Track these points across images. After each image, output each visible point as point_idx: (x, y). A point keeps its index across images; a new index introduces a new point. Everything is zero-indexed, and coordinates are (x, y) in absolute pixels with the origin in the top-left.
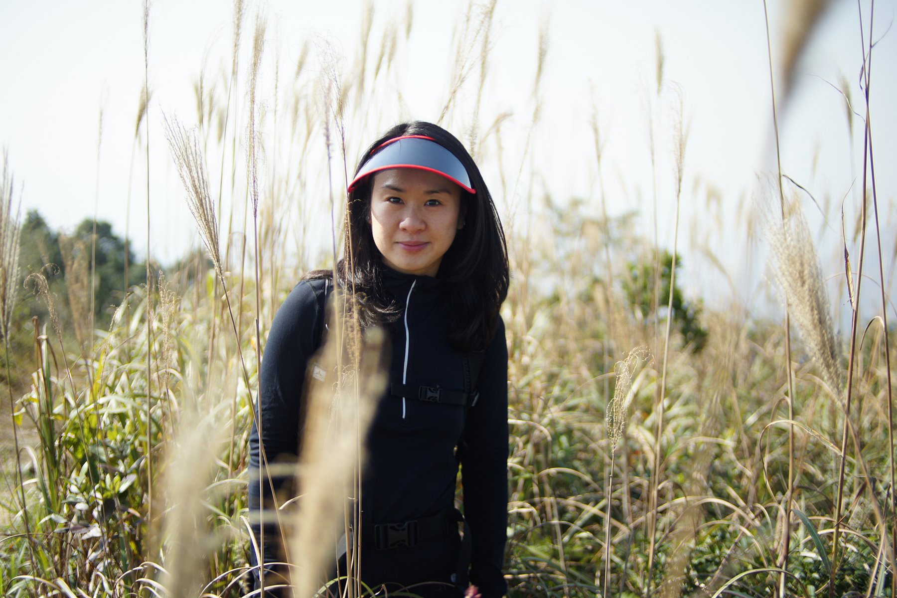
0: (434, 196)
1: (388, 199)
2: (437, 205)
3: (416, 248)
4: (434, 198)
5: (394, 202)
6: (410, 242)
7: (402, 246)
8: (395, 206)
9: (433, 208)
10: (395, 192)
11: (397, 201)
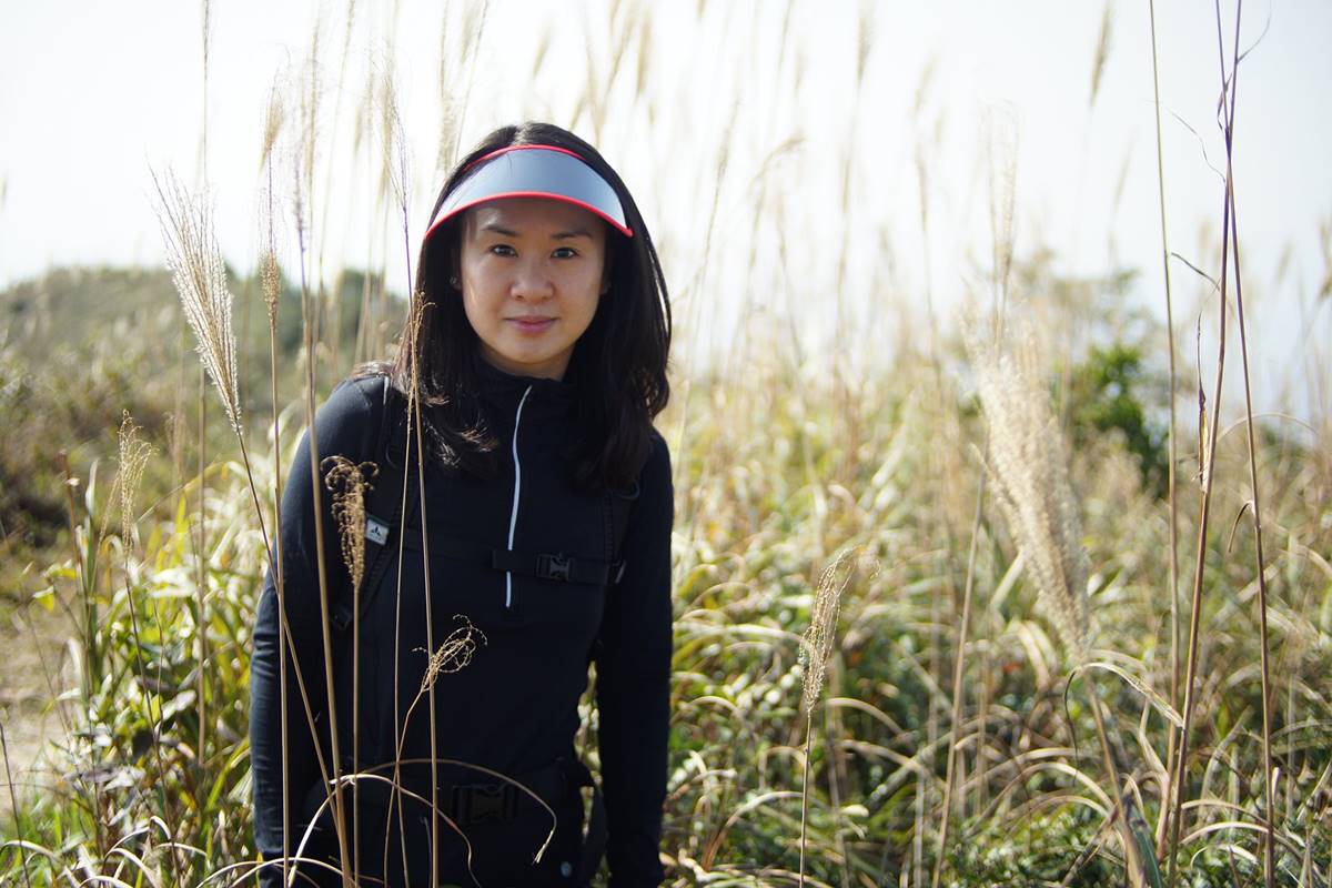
0: (568, 243)
1: (492, 250)
2: (571, 257)
3: (536, 327)
4: (566, 246)
5: (500, 253)
6: (527, 317)
7: (516, 324)
8: (503, 260)
9: (564, 262)
10: (502, 236)
11: (505, 251)
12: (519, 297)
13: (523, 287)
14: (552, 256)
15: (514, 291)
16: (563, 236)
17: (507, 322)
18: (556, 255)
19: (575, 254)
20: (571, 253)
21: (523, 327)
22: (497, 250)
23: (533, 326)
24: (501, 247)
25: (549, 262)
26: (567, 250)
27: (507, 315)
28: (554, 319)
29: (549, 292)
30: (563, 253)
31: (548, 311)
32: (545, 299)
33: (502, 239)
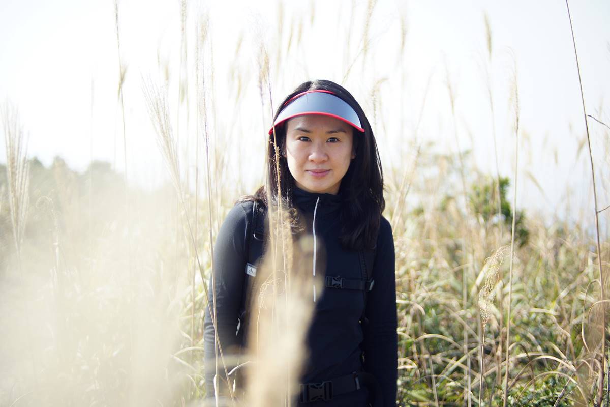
1: (300, 139)
2: (336, 142)
3: (321, 174)
5: (303, 141)
6: (317, 170)
7: (311, 173)
8: (305, 143)
9: (333, 144)
10: (304, 133)
11: (306, 139)
12: (312, 161)
13: (313, 156)
14: (327, 142)
15: (310, 157)
16: (332, 132)
17: (307, 172)
18: (329, 141)
19: (338, 140)
20: (336, 140)
21: (314, 174)
22: (302, 139)
23: (320, 174)
24: (304, 137)
25: (326, 145)
26: (334, 138)
27: (307, 169)
28: (330, 170)
29: (326, 159)
30: (333, 140)
31: (326, 167)
32: (323, 162)
33: (305, 134)
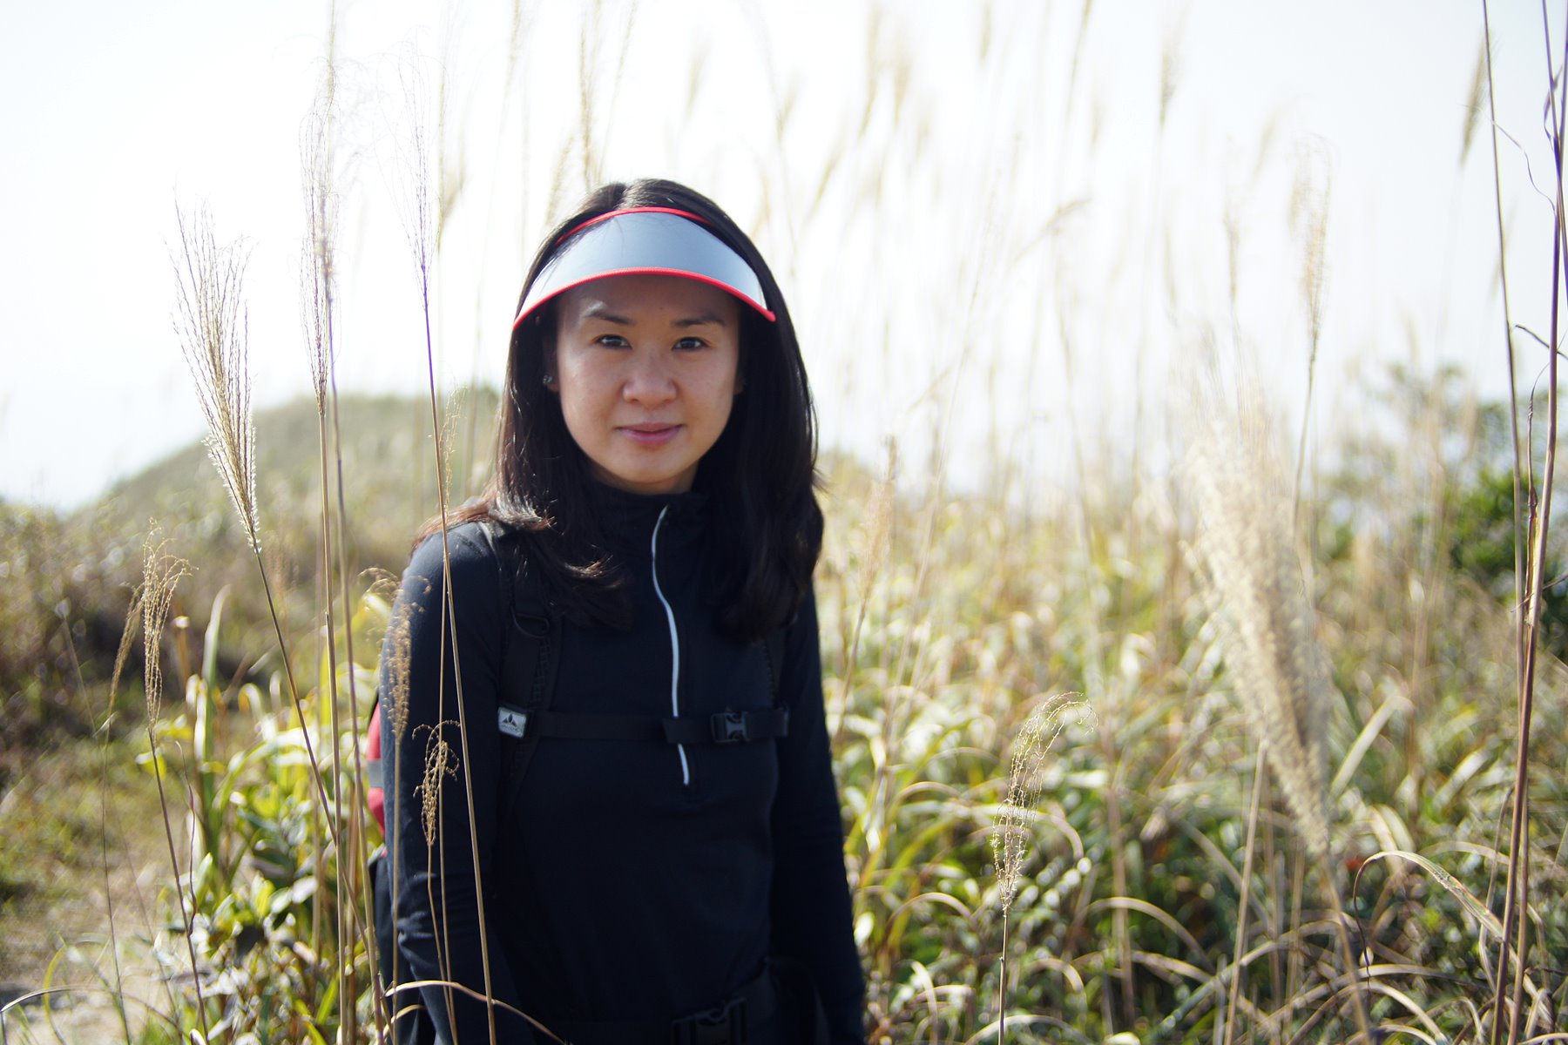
0: (694, 331)
1: (598, 341)
2: (698, 348)
3: (655, 437)
4: (692, 335)
5: (608, 345)
6: (647, 425)
7: (629, 435)
8: (612, 353)
9: (689, 355)
10: (611, 324)
11: (614, 342)
12: (634, 401)
13: (639, 387)
14: (674, 348)
15: (628, 393)
16: (688, 323)
17: (619, 431)
18: (679, 346)
19: (704, 344)
20: (697, 344)
21: (639, 437)
22: (605, 341)
23: (652, 436)
24: (609, 337)
25: (670, 355)
26: (693, 339)
27: (619, 423)
28: (679, 427)
29: (672, 393)
30: (688, 344)
31: (670, 417)
32: (667, 402)
33: (611, 328)
